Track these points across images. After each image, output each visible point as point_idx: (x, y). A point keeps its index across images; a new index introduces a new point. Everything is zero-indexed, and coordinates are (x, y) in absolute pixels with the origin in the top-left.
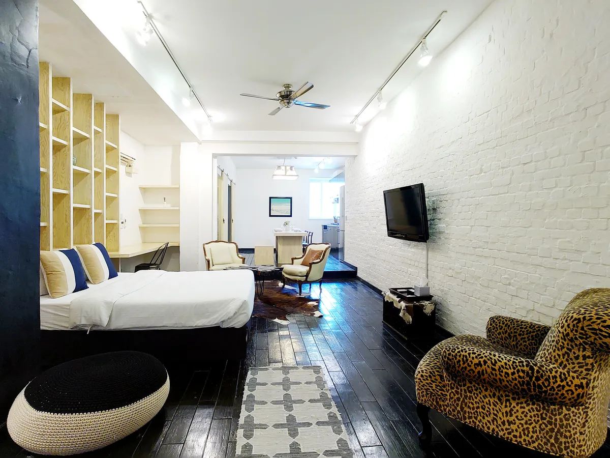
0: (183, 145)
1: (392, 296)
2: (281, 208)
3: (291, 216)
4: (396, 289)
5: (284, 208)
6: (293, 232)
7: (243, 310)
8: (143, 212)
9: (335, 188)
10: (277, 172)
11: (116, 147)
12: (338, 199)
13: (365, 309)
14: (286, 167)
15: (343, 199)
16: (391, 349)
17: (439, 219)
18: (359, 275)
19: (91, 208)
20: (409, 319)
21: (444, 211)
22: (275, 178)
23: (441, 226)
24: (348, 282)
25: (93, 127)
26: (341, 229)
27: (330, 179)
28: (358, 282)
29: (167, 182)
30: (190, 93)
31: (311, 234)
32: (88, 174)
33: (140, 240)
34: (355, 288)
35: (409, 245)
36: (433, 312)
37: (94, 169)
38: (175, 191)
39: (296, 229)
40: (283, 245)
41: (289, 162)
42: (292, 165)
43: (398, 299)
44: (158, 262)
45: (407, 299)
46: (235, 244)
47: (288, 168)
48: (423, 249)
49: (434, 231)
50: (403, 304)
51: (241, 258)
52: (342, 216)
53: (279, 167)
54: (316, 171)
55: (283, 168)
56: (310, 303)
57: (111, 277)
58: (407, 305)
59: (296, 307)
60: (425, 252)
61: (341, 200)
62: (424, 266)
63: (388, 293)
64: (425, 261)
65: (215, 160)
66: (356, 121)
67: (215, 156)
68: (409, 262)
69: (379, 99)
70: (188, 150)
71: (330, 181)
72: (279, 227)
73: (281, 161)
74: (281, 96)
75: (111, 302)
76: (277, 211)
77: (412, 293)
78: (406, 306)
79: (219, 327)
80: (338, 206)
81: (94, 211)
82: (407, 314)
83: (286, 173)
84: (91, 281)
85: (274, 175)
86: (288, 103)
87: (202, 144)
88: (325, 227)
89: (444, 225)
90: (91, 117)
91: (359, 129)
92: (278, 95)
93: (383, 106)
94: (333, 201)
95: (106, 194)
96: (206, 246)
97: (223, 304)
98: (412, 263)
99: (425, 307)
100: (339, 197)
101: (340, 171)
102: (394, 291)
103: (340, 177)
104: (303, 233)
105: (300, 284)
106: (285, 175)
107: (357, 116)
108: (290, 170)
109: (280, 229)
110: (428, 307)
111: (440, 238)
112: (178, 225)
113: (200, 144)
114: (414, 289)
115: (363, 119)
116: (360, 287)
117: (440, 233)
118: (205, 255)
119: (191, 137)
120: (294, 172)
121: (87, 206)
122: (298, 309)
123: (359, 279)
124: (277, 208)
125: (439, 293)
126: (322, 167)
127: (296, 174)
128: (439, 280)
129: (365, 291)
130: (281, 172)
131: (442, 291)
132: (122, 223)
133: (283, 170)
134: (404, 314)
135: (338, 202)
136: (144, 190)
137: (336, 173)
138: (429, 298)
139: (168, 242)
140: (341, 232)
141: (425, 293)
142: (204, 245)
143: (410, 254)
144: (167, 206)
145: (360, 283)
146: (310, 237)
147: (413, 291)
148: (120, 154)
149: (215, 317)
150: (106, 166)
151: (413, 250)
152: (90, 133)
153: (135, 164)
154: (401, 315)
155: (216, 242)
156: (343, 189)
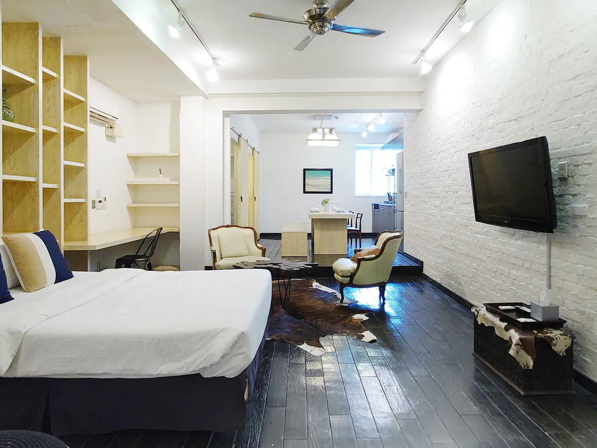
0: (184, 100)
1: (489, 316)
2: (319, 182)
3: (331, 192)
4: (496, 305)
5: (322, 182)
6: (335, 213)
7: (240, 348)
8: (134, 188)
9: (390, 157)
10: (313, 136)
11: (82, 99)
12: (393, 170)
13: (440, 329)
14: (323, 129)
15: (401, 171)
16: (499, 414)
17: (574, 195)
18: (426, 271)
19: (38, 181)
20: (527, 361)
21: (585, 181)
22: (310, 143)
23: (579, 206)
24: (410, 282)
25: (41, 69)
26: (398, 208)
27: (383, 145)
28: (424, 282)
29: (163, 149)
30: (179, 19)
31: (359, 216)
32: (32, 134)
33: (128, 224)
34: (422, 292)
35: (513, 235)
36: (569, 351)
37: (42, 127)
38: (175, 159)
39: (338, 209)
40: (322, 230)
41: (327, 123)
42: (332, 127)
43: (504, 325)
44: (148, 254)
45: (521, 326)
46: (252, 229)
47: (327, 131)
48: (540, 242)
49: (563, 214)
50: (514, 336)
51: (261, 248)
52: (400, 192)
53: (315, 130)
54: (364, 135)
55: (320, 130)
56: (357, 317)
57: (58, 280)
58: (523, 337)
59: (336, 322)
60: (544, 248)
61: (399, 172)
62: (544, 269)
63: (483, 311)
64: (544, 260)
65: (228, 120)
66: (422, 58)
67: (226, 114)
68: (513, 261)
69: (461, 18)
70: (190, 108)
71: (383, 148)
72: (316, 206)
73: (317, 123)
74: (311, 17)
75: (20, 332)
76: (313, 186)
77: (527, 315)
78: (521, 339)
79: (199, 375)
80: (394, 180)
81: (42, 185)
82: (522, 352)
83: (323, 138)
84: (23, 287)
85: (308, 140)
86: (322, 27)
87: (210, 98)
88: (376, 206)
89: (585, 205)
90: (37, 55)
91: (426, 69)
92: (306, 16)
93: (467, 27)
94: (386, 172)
95: (63, 162)
96: (212, 232)
97: (204, 338)
98: (519, 262)
99: (554, 342)
100: (395, 167)
101: (396, 135)
102: (493, 308)
103: (397, 142)
104: (346, 214)
105: (342, 286)
106: (323, 140)
107: (423, 51)
108: (328, 134)
109: (317, 209)
110: (560, 342)
111: (576, 226)
112: (177, 205)
113: (207, 99)
114: (529, 307)
115: (434, 53)
116: (428, 290)
117: (575, 217)
118: (211, 244)
119: (191, 88)
120: (334, 137)
121: (32, 179)
122: (338, 326)
123: (426, 278)
124: (314, 182)
125: (575, 316)
126: (372, 128)
127: (337, 139)
128: (576, 295)
129: (436, 297)
130: (317, 136)
131: (582, 313)
132: (100, 202)
133: (320, 133)
134: (517, 353)
135: (393, 174)
136: (134, 160)
137: (391, 137)
138: (558, 324)
139: (161, 227)
140: (398, 214)
141: (551, 317)
142: (209, 231)
143: (515, 249)
144: (163, 180)
145: (428, 284)
146: (359, 220)
147: (528, 310)
148: (89, 109)
149: (191, 359)
150: (63, 124)
151: (519, 242)
152: (36, 77)
153: (119, 125)
154: (512, 352)
155: (228, 226)
156: (401, 159)
